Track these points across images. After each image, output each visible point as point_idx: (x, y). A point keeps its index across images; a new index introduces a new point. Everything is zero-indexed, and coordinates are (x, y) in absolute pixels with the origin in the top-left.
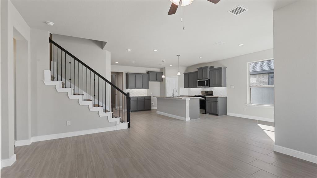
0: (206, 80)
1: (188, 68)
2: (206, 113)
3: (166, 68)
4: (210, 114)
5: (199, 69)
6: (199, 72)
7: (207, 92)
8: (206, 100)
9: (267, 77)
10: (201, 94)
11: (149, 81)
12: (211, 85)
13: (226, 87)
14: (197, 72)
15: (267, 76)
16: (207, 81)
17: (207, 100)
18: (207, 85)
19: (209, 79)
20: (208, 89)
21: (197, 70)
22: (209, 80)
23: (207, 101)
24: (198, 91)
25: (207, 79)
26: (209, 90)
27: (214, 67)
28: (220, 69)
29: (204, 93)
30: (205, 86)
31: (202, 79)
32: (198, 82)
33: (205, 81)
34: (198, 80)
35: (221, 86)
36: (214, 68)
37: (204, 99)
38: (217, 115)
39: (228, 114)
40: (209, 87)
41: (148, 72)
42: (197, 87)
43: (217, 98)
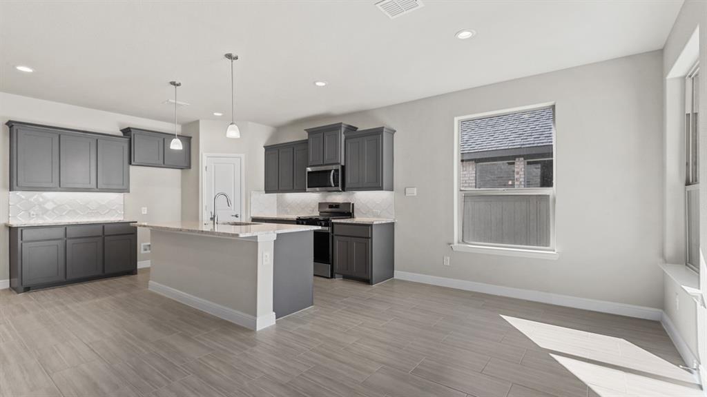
0: (334, 167)
1: (279, 129)
2: (332, 277)
3: (201, 122)
4: (347, 277)
5: (311, 132)
6: (311, 142)
7: (337, 206)
8: (333, 233)
9: (473, 169)
10: (316, 214)
11: (130, 163)
12: (347, 186)
13: (393, 190)
14: (305, 142)
15: (474, 167)
16: (337, 171)
17: (335, 233)
18: (336, 185)
19: (343, 164)
20: (338, 198)
21: (305, 136)
22: (343, 168)
23: (335, 237)
24: (309, 201)
25: (339, 164)
26: (341, 202)
27: (357, 128)
28: (377, 133)
29: (328, 209)
30: (331, 186)
31: (321, 165)
32: (309, 172)
33: (331, 171)
34: (309, 169)
35: (380, 188)
36: (358, 130)
37: (327, 228)
38: (368, 281)
39: (398, 274)
40: (344, 190)
41: (127, 132)
42: (304, 191)
43: (369, 226)
